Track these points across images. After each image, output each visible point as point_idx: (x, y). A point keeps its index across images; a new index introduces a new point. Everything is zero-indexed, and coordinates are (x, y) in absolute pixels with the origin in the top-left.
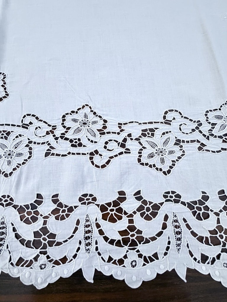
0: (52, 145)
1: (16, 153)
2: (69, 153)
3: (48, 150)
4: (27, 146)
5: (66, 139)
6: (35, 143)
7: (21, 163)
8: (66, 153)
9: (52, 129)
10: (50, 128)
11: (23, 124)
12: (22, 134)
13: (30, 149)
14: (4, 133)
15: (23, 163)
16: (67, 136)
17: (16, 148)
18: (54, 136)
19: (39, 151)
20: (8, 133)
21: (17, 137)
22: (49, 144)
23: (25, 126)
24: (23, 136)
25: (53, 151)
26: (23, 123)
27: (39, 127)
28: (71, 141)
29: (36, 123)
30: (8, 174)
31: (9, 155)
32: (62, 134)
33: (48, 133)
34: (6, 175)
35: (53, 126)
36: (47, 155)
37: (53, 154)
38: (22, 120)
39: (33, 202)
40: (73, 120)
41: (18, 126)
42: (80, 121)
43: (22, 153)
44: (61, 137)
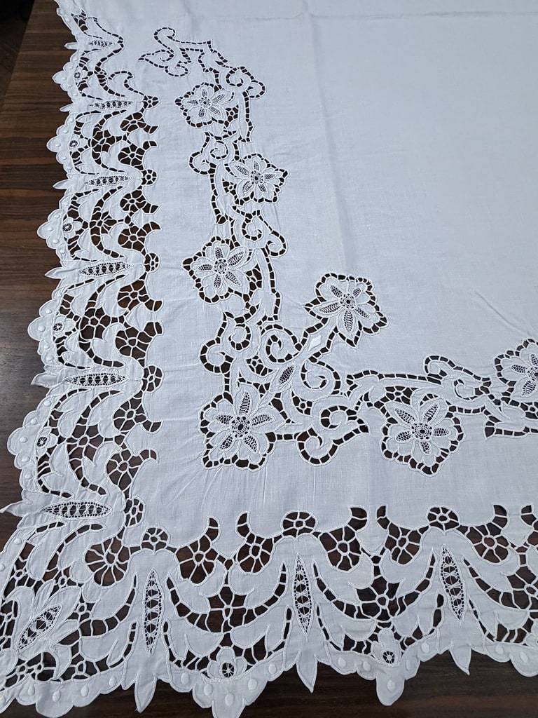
0: (493, 415)
1: (433, 428)
2: (527, 430)
3: (489, 423)
4: (449, 415)
5: (515, 403)
6: (461, 410)
7: (448, 448)
8: (521, 430)
9: (485, 384)
10: (480, 384)
11: (430, 375)
12: (433, 393)
13: (456, 421)
14: (400, 391)
15: (453, 448)
16: (512, 397)
17: (429, 419)
18: (492, 397)
19: (474, 425)
20: (408, 392)
21: (425, 399)
22: (487, 413)
23: (435, 379)
24: (436, 396)
25: (496, 426)
26: (430, 372)
27: (460, 381)
28: (524, 407)
29: (452, 374)
30: (430, 468)
31: (422, 431)
32: (504, 394)
33: (478, 392)
34: (427, 470)
35: (484, 379)
36: (489, 432)
37: (499, 432)
38: (426, 367)
39: (491, 521)
40: (515, 368)
41: (421, 378)
42: (529, 369)
43: (444, 428)
44: (503, 399)
